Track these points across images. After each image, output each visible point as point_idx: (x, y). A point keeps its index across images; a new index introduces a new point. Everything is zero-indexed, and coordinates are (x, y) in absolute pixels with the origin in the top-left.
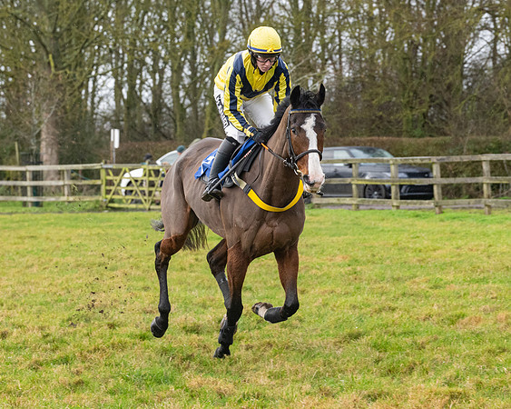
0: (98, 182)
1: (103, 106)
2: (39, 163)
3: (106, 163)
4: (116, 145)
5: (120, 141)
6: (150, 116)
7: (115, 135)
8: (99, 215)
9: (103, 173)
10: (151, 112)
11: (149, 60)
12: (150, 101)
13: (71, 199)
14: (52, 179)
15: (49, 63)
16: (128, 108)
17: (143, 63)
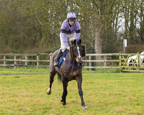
0: (118, 61)
1: (120, 30)
2: (94, 53)
3: (121, 53)
4: (126, 46)
5: (127, 44)
6: (139, 34)
7: (125, 41)
8: (118, 74)
9: (120, 57)
10: (140, 32)
11: (139, 11)
12: (139, 28)
13: (107, 67)
14: (99, 59)
15: (98, 12)
16: (130, 31)
17: (137, 12)
